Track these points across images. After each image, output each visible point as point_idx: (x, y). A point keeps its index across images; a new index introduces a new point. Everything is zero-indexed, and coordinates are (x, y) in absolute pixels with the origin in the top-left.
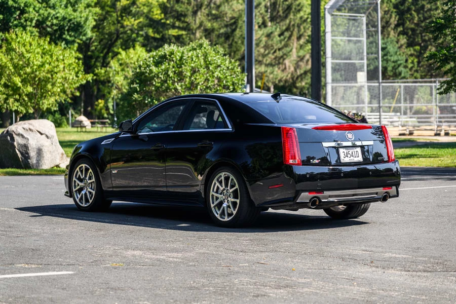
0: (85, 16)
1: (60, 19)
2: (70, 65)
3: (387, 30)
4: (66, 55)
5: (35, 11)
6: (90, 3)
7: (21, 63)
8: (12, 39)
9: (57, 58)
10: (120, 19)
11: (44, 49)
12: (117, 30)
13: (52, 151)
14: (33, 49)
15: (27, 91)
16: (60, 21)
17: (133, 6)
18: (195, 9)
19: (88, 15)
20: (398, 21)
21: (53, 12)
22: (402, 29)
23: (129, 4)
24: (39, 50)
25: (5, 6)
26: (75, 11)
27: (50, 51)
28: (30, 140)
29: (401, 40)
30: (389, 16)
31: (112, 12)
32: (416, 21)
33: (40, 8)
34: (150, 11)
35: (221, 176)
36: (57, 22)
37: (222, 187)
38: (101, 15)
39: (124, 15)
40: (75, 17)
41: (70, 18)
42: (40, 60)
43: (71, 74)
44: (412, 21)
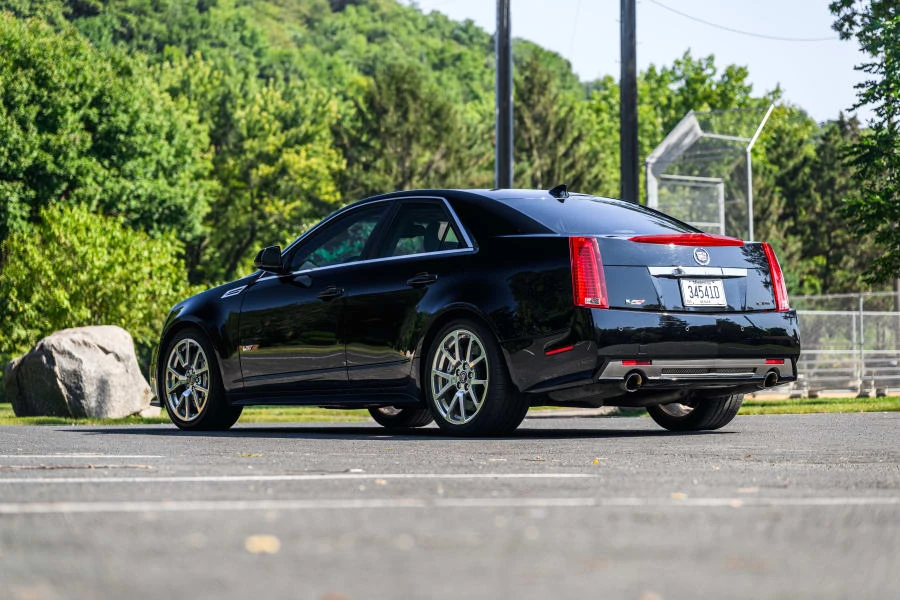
0: (192, 194)
1: (143, 199)
2: (162, 268)
3: (764, 225)
4: (154, 250)
5: (98, 183)
6: (201, 171)
7: (69, 263)
8: (53, 218)
9: (137, 256)
10: (257, 201)
11: (113, 238)
12: (252, 223)
13: (126, 384)
14: (92, 237)
15: (80, 317)
16: (145, 202)
17: (282, 177)
18: (400, 180)
19: (196, 193)
20: (784, 209)
21: (130, 185)
22: (792, 223)
23: (273, 174)
24: (103, 239)
25: (41, 173)
26: (172, 184)
27: (124, 242)
28: (84, 362)
29: (790, 244)
30: (767, 198)
31: (242, 188)
32: (818, 208)
33: (106, 178)
34: (314, 188)
35: (452, 338)
36: (139, 205)
37: (455, 359)
38: (222, 194)
39: (264, 193)
40: (173, 195)
41: (163, 197)
42: (106, 258)
43: (164, 285)
44: (811, 208)
